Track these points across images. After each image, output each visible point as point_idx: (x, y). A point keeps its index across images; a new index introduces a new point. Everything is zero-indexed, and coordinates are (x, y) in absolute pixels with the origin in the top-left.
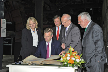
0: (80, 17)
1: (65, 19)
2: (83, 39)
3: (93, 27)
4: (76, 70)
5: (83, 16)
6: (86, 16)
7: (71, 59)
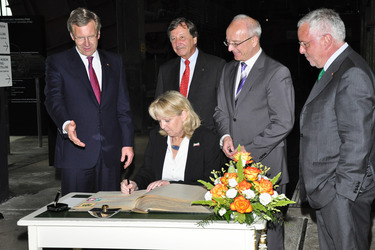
0: (307, 28)
1: (238, 32)
2: (305, 108)
3: (345, 75)
4: (259, 233)
5: (314, 22)
6: (327, 21)
7: (241, 198)
